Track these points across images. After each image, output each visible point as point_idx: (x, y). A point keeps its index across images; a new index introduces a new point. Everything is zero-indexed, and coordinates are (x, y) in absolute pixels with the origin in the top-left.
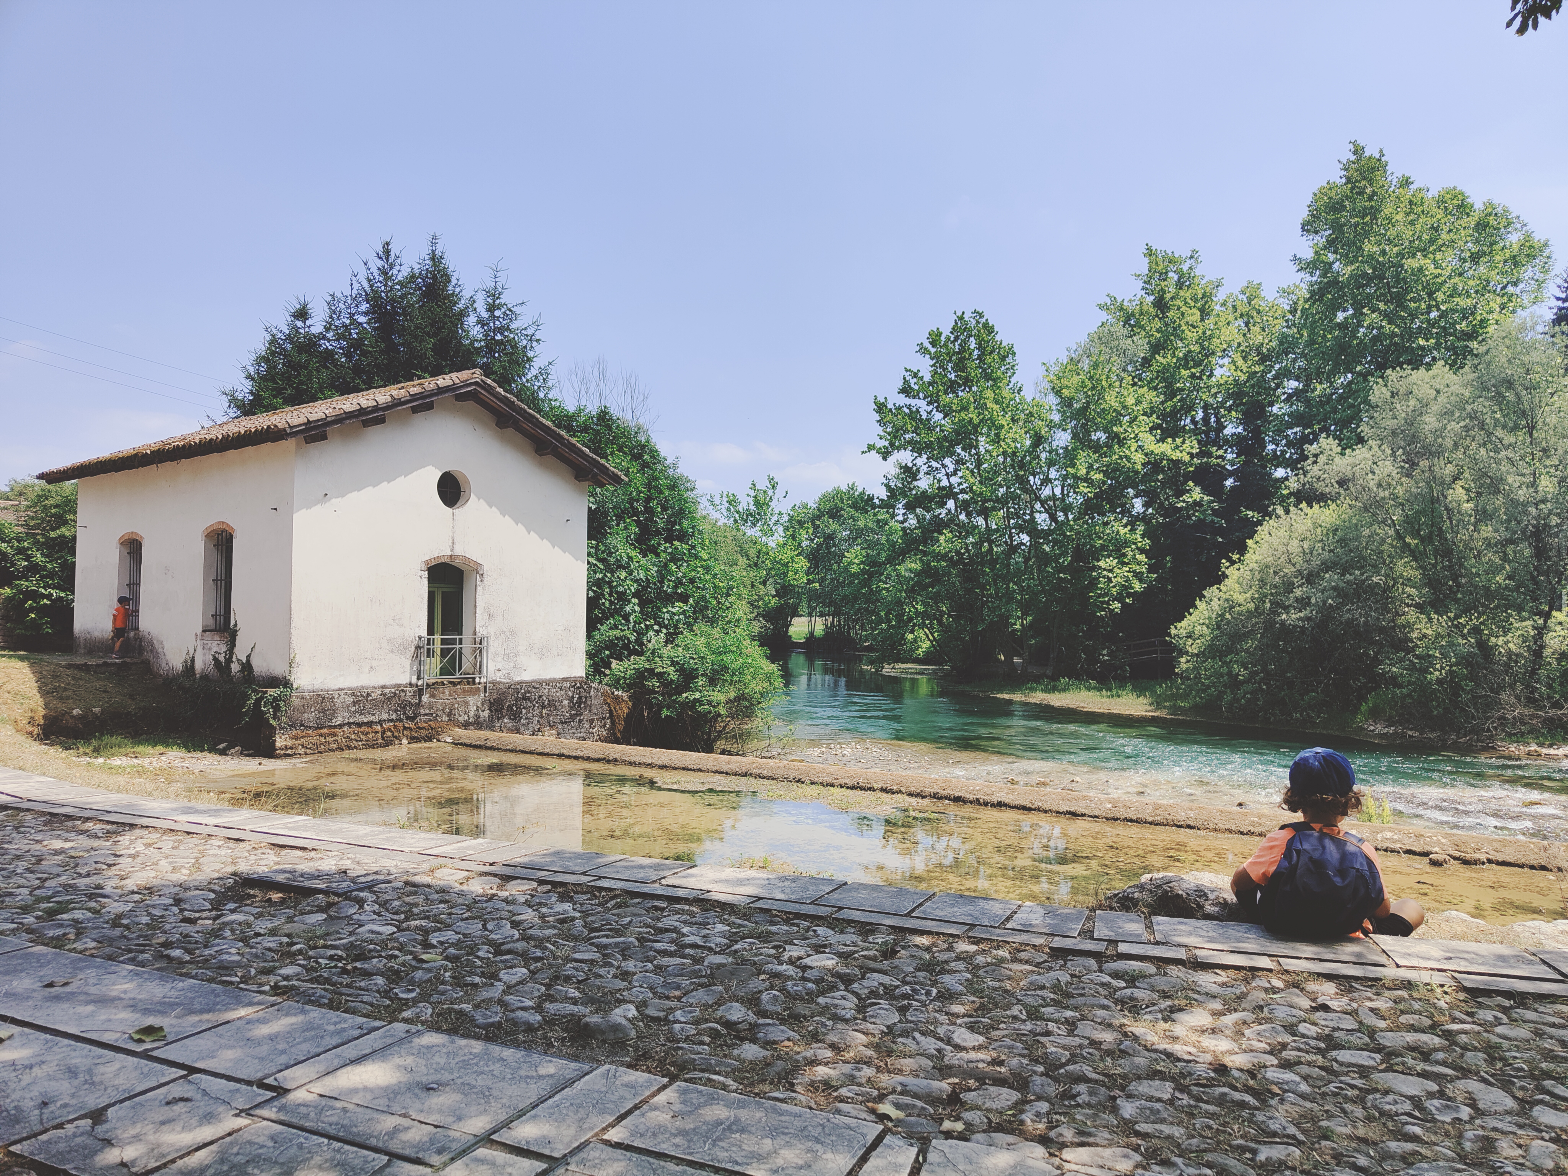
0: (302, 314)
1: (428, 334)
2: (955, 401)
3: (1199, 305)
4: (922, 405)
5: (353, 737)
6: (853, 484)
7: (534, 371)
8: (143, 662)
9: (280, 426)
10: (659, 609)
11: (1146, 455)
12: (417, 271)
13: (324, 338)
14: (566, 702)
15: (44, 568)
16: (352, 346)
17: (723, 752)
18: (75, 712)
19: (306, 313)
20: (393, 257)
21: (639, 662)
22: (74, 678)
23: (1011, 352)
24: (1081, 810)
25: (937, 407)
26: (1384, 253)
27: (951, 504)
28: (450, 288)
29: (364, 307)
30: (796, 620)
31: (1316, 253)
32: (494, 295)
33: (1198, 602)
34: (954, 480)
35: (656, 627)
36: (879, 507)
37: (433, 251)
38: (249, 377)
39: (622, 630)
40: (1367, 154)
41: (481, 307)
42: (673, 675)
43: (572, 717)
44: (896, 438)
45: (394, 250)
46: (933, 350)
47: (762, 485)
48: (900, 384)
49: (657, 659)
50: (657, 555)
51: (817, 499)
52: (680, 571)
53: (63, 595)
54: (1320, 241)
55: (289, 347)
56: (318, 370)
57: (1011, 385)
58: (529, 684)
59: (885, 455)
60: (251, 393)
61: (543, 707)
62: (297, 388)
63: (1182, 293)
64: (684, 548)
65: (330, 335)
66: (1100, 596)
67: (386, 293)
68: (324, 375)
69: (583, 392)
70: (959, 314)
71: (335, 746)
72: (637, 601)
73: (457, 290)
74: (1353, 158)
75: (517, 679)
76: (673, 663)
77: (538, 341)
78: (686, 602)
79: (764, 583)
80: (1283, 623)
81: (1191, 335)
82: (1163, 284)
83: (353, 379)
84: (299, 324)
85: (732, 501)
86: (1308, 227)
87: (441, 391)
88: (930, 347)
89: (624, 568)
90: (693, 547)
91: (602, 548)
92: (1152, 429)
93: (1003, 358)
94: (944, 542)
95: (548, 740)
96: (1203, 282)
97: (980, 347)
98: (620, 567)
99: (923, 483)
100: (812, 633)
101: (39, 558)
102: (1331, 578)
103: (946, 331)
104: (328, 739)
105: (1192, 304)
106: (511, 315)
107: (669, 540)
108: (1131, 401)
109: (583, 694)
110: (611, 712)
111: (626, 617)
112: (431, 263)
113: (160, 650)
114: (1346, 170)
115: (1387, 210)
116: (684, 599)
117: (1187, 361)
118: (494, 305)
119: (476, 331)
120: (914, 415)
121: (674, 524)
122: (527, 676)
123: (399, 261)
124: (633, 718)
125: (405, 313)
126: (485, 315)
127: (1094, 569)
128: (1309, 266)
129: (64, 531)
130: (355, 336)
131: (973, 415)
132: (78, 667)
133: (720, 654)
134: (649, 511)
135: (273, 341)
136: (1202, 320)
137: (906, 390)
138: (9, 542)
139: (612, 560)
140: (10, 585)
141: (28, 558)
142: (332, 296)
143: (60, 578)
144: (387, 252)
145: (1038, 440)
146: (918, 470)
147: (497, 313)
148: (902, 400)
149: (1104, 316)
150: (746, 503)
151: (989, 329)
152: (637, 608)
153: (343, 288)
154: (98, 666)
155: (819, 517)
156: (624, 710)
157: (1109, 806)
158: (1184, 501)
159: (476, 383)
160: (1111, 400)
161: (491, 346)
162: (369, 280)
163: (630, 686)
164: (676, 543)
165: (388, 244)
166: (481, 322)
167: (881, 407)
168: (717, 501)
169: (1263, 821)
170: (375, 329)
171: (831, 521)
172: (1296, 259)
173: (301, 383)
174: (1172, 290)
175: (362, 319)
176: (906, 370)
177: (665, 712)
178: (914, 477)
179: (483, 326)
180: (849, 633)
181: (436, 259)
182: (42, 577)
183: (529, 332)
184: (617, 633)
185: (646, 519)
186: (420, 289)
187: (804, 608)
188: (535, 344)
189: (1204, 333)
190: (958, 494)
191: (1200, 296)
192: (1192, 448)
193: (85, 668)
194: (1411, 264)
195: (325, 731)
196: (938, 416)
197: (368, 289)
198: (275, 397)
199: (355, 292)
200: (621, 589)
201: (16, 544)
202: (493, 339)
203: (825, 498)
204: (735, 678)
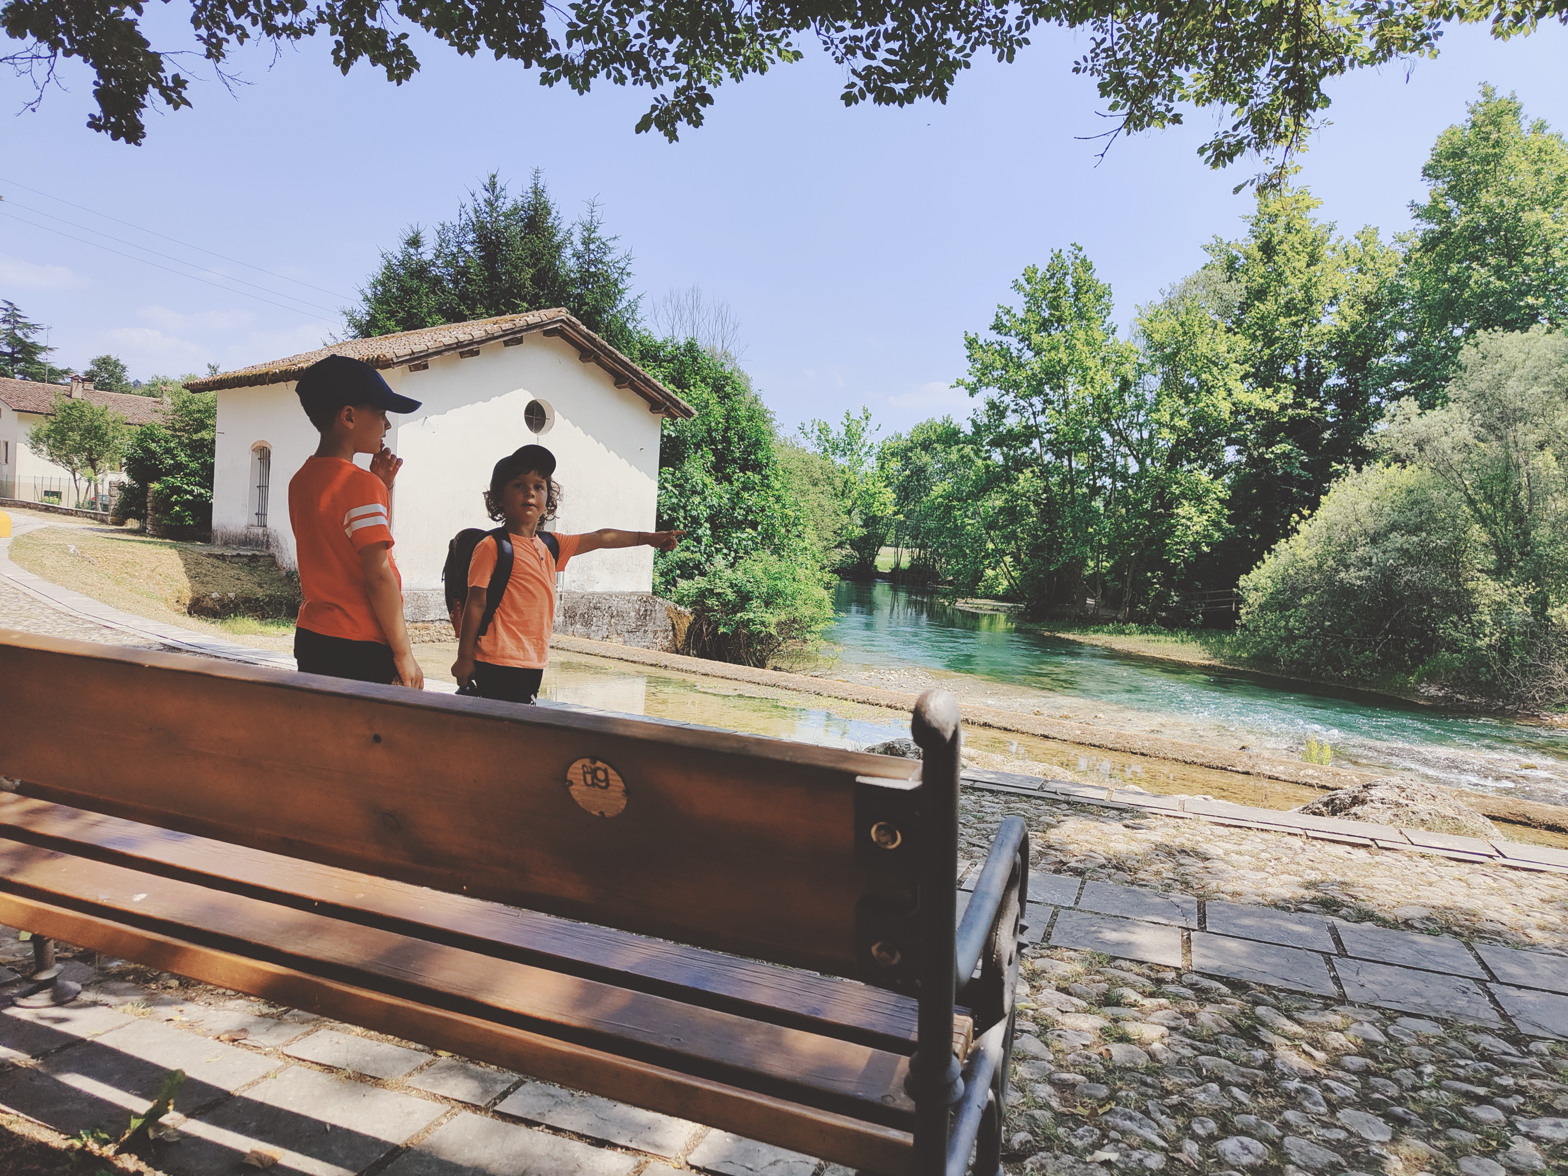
0: (415, 242)
1: (528, 265)
2: (1046, 340)
3: (1308, 250)
4: (1013, 343)
5: (443, 631)
6: (949, 416)
7: (624, 304)
8: (269, 556)
9: (388, 356)
10: (729, 535)
11: (1234, 404)
12: (520, 204)
13: (434, 264)
14: (633, 614)
15: (187, 467)
16: (459, 273)
17: (775, 669)
18: (214, 595)
19: (418, 241)
20: (498, 189)
21: (700, 582)
22: (213, 566)
23: (1107, 292)
24: (1052, 734)
25: (1028, 346)
26: (1502, 205)
27: (1036, 443)
28: (550, 220)
29: (471, 236)
30: (883, 550)
31: (1435, 200)
32: (590, 229)
33: (1266, 556)
34: (1041, 419)
35: (725, 551)
36: (964, 442)
37: (536, 185)
38: (366, 299)
39: (692, 552)
40: (1499, 95)
41: (577, 239)
42: (731, 596)
43: (637, 629)
44: (983, 374)
45: (500, 182)
46: (1028, 287)
47: (857, 414)
48: (992, 321)
49: (717, 581)
50: (731, 483)
51: (911, 430)
52: (751, 499)
53: (203, 491)
54: (1442, 187)
55: (402, 272)
56: (427, 295)
57: (1106, 326)
58: (601, 595)
59: (973, 391)
60: (368, 313)
61: (612, 617)
62: (408, 312)
63: (1290, 237)
64: (757, 478)
65: (439, 262)
66: (1177, 543)
67: (492, 223)
68: (433, 301)
69: (677, 319)
70: (1056, 251)
71: (427, 639)
72: (708, 525)
73: (557, 223)
74: (1482, 100)
75: (591, 590)
76: (732, 586)
77: (629, 274)
78: (755, 528)
79: (849, 512)
80: (1341, 581)
81: (1295, 283)
82: (1272, 226)
83: (459, 305)
84: (412, 251)
85: (824, 430)
86: (1429, 172)
87: (530, 327)
88: (1025, 283)
89: (699, 494)
90: (766, 477)
91: (678, 474)
92: (1243, 378)
93: (1099, 298)
94: (1025, 481)
95: (615, 646)
96: (1315, 226)
97: (1076, 285)
98: (694, 492)
99: (1012, 421)
100: (898, 564)
101: (183, 458)
102: (1397, 539)
103: (1042, 268)
104: (422, 632)
105: (1301, 248)
106: (604, 248)
107: (743, 469)
108: (1222, 348)
109: (649, 608)
110: (673, 625)
111: (698, 540)
112: (533, 196)
113: (284, 546)
114: (1473, 112)
115: (1510, 158)
116: (754, 525)
117: (1289, 308)
118: (589, 238)
119: (572, 263)
120: (1004, 353)
121: (750, 454)
122: (599, 588)
123: (503, 193)
124: (694, 632)
125: (507, 244)
126: (581, 248)
127: (1172, 516)
128: (1427, 213)
129: (205, 434)
130: (462, 264)
131: (1063, 356)
132: (217, 557)
133: (775, 579)
134: (726, 440)
135: (389, 267)
136: (1308, 266)
137: (998, 327)
138: (158, 442)
139: (689, 486)
140: (159, 480)
141: (174, 457)
142: (443, 225)
143: (200, 476)
144: (493, 185)
145: (1125, 385)
146: (1006, 409)
147: (592, 247)
148: (993, 336)
149: (1208, 258)
150: (837, 431)
151: (1087, 267)
152: (708, 532)
153: (453, 219)
154: (232, 556)
155: (911, 449)
156: (684, 625)
157: (1079, 732)
158: (1272, 452)
159: (562, 321)
160: (1202, 346)
161: (587, 277)
162: (476, 211)
163: (693, 603)
164: (749, 473)
165: (494, 176)
166: (577, 256)
167: (971, 343)
168: (808, 429)
169: (1207, 753)
170: (481, 257)
171: (923, 453)
172: (1413, 205)
173: (412, 307)
174: (1282, 233)
175: (469, 248)
176: (999, 307)
177: (722, 630)
178: (1002, 414)
179: (578, 259)
180: (934, 566)
181: (537, 192)
182: (186, 475)
183: (622, 265)
184: (688, 555)
185: (724, 448)
186: (523, 220)
187: (890, 538)
188: (625, 277)
189: (1310, 280)
190: (1043, 433)
191: (1309, 241)
192: (1286, 398)
193: (222, 558)
194: (1528, 217)
195: (420, 625)
196: (1029, 354)
197: (474, 220)
198: (389, 319)
199: (463, 222)
200: (694, 513)
201: (163, 444)
202: (587, 271)
203: (920, 429)
204: (788, 602)
